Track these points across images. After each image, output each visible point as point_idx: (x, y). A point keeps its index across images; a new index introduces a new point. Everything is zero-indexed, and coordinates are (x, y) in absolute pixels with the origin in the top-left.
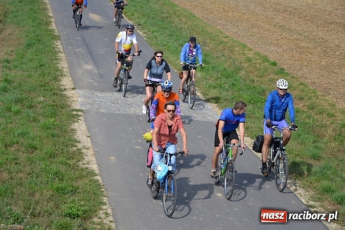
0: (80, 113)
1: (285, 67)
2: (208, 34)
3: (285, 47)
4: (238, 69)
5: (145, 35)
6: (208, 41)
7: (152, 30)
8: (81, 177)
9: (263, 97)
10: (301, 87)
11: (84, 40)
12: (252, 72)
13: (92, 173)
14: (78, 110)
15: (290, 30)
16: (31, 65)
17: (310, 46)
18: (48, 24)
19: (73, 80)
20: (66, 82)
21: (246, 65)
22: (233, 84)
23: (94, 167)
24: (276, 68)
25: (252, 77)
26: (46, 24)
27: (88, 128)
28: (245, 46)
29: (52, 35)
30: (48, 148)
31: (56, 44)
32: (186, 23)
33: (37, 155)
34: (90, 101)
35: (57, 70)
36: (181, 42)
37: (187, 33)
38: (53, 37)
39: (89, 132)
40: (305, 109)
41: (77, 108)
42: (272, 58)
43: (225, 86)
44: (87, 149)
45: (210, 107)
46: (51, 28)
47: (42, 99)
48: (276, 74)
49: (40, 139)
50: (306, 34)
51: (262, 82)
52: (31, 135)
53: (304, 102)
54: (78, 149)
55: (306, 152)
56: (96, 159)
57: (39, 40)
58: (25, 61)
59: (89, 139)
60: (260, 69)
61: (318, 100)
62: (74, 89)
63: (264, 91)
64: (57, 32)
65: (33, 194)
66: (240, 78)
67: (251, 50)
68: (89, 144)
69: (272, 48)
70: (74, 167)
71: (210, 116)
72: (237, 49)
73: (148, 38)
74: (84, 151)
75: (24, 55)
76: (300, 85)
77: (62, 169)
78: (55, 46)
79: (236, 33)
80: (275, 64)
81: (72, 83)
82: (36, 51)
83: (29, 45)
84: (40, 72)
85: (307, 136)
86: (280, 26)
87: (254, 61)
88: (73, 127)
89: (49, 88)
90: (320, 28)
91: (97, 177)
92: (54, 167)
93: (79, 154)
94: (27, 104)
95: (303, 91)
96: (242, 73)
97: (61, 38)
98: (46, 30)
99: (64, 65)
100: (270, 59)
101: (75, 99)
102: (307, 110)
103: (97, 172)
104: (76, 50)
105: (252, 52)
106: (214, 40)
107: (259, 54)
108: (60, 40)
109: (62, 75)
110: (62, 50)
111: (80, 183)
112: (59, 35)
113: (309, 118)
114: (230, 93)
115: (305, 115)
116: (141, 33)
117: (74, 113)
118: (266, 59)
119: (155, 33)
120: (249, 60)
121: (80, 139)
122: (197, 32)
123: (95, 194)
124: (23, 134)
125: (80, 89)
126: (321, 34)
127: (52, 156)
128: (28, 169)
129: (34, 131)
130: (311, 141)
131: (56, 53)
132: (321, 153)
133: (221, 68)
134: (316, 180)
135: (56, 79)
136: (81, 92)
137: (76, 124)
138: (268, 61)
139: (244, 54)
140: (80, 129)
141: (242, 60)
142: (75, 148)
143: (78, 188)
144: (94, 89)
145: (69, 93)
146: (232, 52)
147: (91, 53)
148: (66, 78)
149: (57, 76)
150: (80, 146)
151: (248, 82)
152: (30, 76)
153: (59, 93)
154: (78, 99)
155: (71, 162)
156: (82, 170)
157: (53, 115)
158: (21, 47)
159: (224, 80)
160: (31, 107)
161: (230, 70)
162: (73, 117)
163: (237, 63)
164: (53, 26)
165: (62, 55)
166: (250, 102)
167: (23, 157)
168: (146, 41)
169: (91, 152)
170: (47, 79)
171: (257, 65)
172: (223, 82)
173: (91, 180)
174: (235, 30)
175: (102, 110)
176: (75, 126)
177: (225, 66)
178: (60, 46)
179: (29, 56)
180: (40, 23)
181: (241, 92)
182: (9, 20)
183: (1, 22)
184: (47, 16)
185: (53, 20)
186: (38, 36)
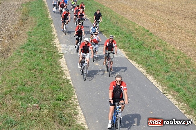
0: (62, 55)
1: (152, 32)
2: (118, 18)
3: (152, 24)
4: (132, 34)
6: (118, 21)
8: (63, 83)
9: (143, 46)
10: (160, 41)
12: (138, 35)
13: (68, 81)
14: (61, 53)
15: (154, 16)
16: (40, 34)
17: (163, 23)
18: (48, 15)
19: (59, 40)
20: (56, 41)
21: (135, 32)
22: (130, 40)
23: (69, 78)
24: (148, 33)
25: (138, 37)
27: (66, 61)
28: (134, 23)
29: (49, 20)
30: (49, 70)
31: (52, 24)
32: (108, 14)
33: (44, 73)
34: (67, 49)
35: (52, 36)
36: (106, 22)
37: (109, 18)
39: (67, 63)
40: (161, 51)
41: (61, 52)
42: (147, 29)
43: (126, 41)
44: (66, 70)
45: (120, 51)
47: (45, 49)
48: (149, 35)
49: (45, 66)
50: (161, 17)
51: (142, 39)
52: (41, 65)
53: (161, 47)
54: (62, 71)
55: (162, 69)
56: (70, 74)
57: (44, 23)
58: (38, 32)
59: (66, 66)
60: (141, 34)
61: (167, 47)
62: (60, 44)
63: (143, 43)
64: (52, 19)
65: (42, 91)
66: (133, 37)
67: (137, 25)
68: (67, 68)
69: (147, 24)
70: (61, 78)
71: (120, 55)
72: (131, 25)
74: (65, 71)
75: (37, 30)
76: (159, 40)
77: (55, 79)
79: (131, 18)
80: (148, 31)
81: (59, 41)
82: (43, 28)
83: (40, 25)
84: (44, 37)
85: (163, 62)
86: (150, 14)
87: (139, 30)
88: (59, 61)
89: (48, 44)
90: (167, 15)
91: (70, 83)
92: (51, 79)
93: (62, 73)
94: (39, 51)
95: (160, 43)
96: (134, 35)
98: (47, 18)
99: (55, 33)
100: (146, 29)
101: (60, 48)
102: (162, 51)
103: (70, 81)
105: (138, 26)
106: (121, 21)
107: (141, 27)
108: (53, 22)
109: (54, 38)
110: (54, 27)
111: (63, 85)
112: (52, 21)
113: (163, 54)
114: (128, 44)
115: (161, 53)
117: (60, 54)
118: (144, 29)
120: (137, 30)
121: (63, 66)
122: (113, 18)
123: (69, 90)
124: (38, 65)
125: (62, 44)
126: (168, 17)
127: (51, 74)
128: (40, 80)
129: (42, 63)
130: (165, 64)
131: (51, 28)
132: (169, 70)
133: (124, 33)
134: (167, 82)
135: (51, 40)
136: (63, 45)
137: (61, 59)
138: (145, 30)
139: (134, 27)
140: (63, 62)
141: (133, 30)
142: (61, 70)
143: (62, 88)
144: (68, 44)
145: (57, 46)
146: (129, 26)
148: (56, 39)
149: (52, 38)
150: (63, 69)
151: (136, 39)
152: (40, 39)
153: (53, 46)
154: (61, 48)
155: (59, 76)
156: (64, 79)
157: (51, 56)
158: (36, 26)
159: (125, 38)
160: (41, 52)
161: (128, 34)
162: (59, 56)
163: (131, 31)
164: (50, 16)
165: (54, 29)
166: (137, 48)
167: (38, 74)
169: (67, 72)
170: (48, 40)
171: (140, 32)
172: (125, 39)
173: (68, 84)
174: (130, 17)
175: (72, 53)
176: (60, 60)
177: (126, 32)
178: (53, 25)
179: (39, 30)
180: (44, 15)
181: (133, 44)
182: (30, 14)
183: (27, 15)
184: (47, 12)
185: (50, 14)
186: (43, 21)
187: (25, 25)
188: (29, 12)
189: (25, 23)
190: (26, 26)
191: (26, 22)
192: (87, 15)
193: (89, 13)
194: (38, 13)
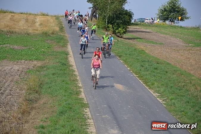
5: (164, 102)
7: (170, 98)
11: (110, 107)
18: (78, 93)
26: (77, 93)
29: (81, 103)
31: (86, 111)
38: (83, 105)
46: (80, 97)
57: (70, 108)
64: (86, 100)
73: (167, 105)
75: (57, 122)
78: (84, 113)
82: (68, 118)
83: (62, 112)
97: (90, 106)
98: (77, 99)
104: (103, 116)
108: (89, 107)
112: (88, 104)
116: (160, 101)
119: (173, 101)
131: (85, 119)
147: (116, 119)
158: (55, 114)
164: (83, 95)
165: (91, 121)
168: (165, 107)
178: (89, 113)
182: (43, 91)
183: (37, 92)
184: (77, 86)
185: (82, 90)
186: (69, 104)
187: (33, 113)
188: (41, 85)
189: (32, 108)
190: (35, 114)
191: (35, 105)
192: (158, 93)
193: (162, 90)
194: (59, 88)
